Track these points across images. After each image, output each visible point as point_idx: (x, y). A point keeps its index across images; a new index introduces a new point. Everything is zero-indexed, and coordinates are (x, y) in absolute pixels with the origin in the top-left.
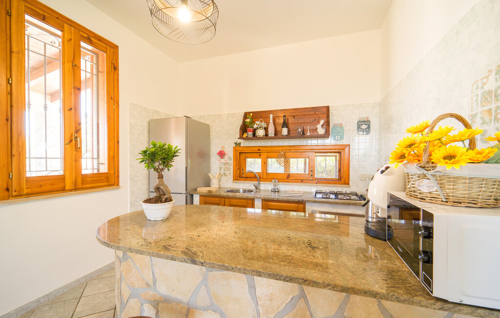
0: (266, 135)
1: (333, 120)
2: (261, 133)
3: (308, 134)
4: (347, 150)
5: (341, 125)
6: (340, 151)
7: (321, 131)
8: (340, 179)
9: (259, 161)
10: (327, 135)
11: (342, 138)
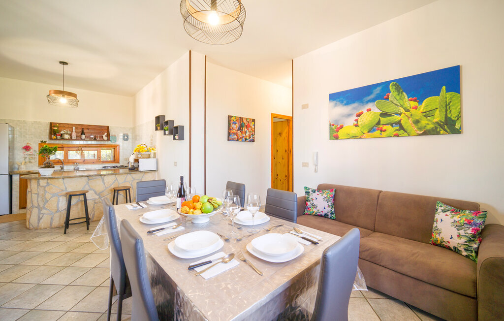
0: (71, 138)
1: (112, 133)
2: (67, 136)
3: (98, 139)
4: (118, 147)
5: (115, 135)
6: (115, 148)
7: (105, 138)
8: (115, 160)
9: (62, 152)
10: (109, 139)
11: (115, 141)
